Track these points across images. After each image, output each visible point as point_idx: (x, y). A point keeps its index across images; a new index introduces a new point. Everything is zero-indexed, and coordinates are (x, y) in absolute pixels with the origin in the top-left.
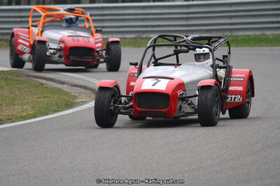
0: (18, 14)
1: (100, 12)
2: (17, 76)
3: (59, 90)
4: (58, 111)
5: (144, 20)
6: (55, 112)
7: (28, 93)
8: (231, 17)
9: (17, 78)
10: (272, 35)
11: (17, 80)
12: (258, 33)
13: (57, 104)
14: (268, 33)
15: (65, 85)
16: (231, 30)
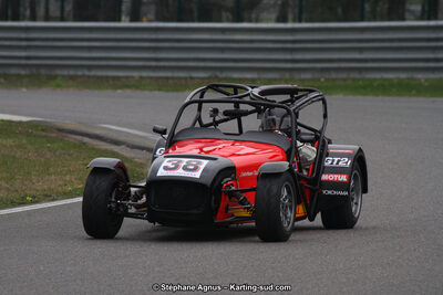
0: (23, 35)
1: (153, 36)
2: (43, 130)
5: (222, 50)
7: (67, 157)
8: (361, 50)
9: (44, 134)
10: (426, 80)
11: (45, 137)
12: (403, 76)
14: (420, 76)
16: (360, 70)
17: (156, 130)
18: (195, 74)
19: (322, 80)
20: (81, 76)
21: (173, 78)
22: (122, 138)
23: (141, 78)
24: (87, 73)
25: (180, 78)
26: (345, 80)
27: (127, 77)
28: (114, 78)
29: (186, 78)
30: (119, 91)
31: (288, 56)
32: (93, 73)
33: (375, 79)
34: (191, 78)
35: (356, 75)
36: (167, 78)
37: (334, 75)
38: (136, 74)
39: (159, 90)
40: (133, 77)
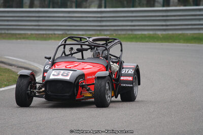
1: (37, 15)
3: (9, 70)
4: (8, 85)
5: (69, 21)
6: (6, 86)
8: (132, 21)
10: (162, 34)
12: (151, 33)
13: (8, 80)
14: (159, 33)
15: (14, 67)
16: (132, 30)
17: (46, 58)
18: (56, 32)
19: (114, 35)
20: (4, 34)
21: (46, 34)
22: (14, 63)
23: (31, 34)
24: (6, 32)
25: (49, 34)
26: (124, 35)
27: (25, 34)
28: (19, 34)
29: (51, 34)
30: (19, 40)
31: (99, 24)
32: (9, 32)
33: (138, 34)
34: (54, 34)
35: (130, 32)
36: (43, 34)
37: (120, 33)
38: (29, 32)
39: (38, 40)
40: (28, 34)
